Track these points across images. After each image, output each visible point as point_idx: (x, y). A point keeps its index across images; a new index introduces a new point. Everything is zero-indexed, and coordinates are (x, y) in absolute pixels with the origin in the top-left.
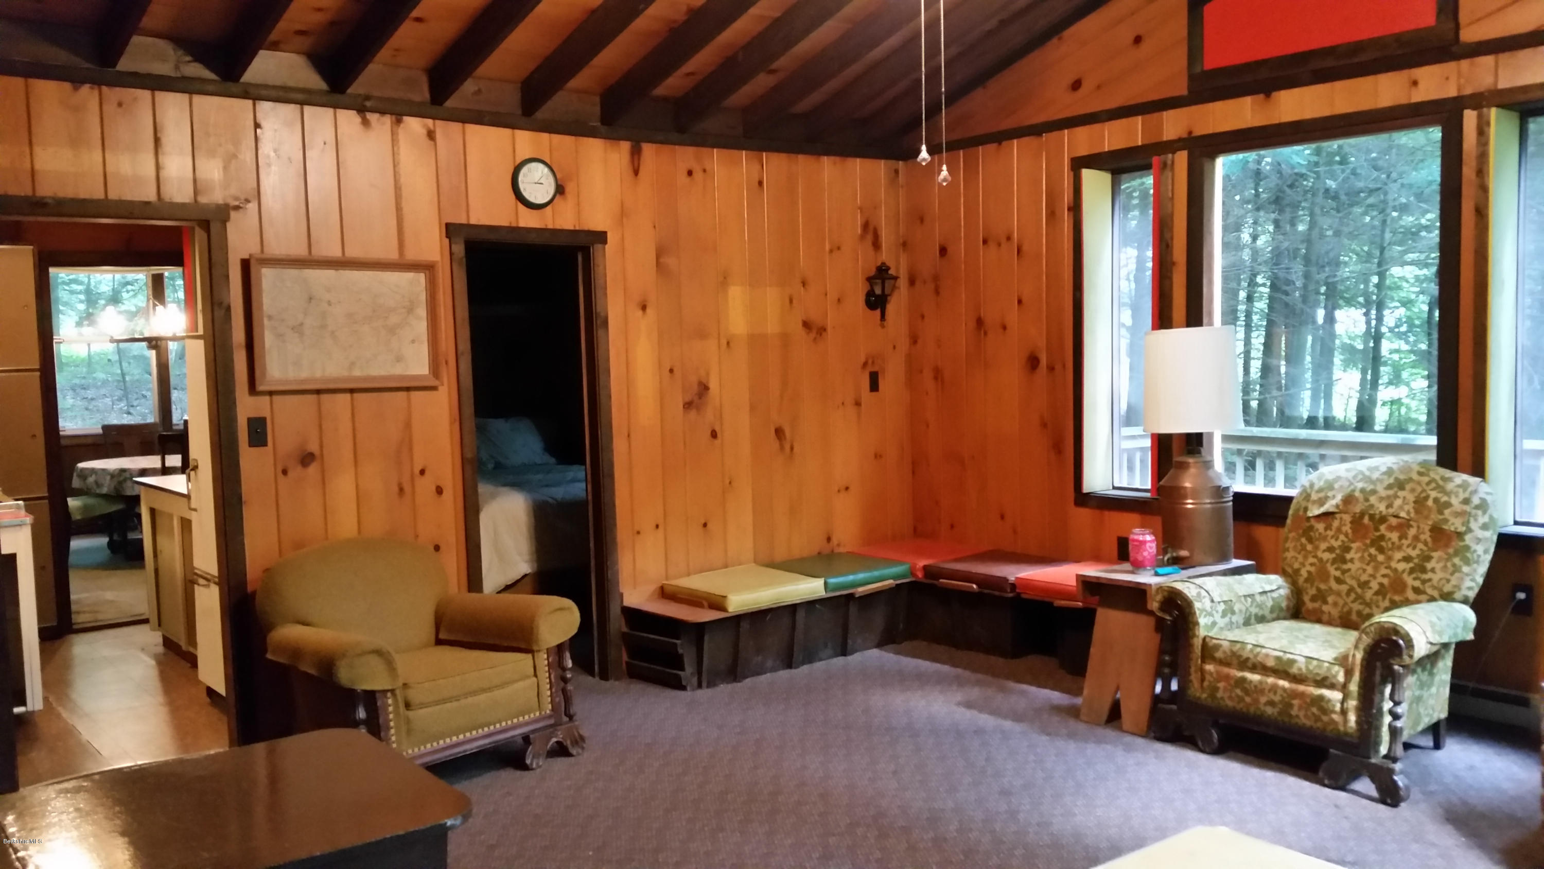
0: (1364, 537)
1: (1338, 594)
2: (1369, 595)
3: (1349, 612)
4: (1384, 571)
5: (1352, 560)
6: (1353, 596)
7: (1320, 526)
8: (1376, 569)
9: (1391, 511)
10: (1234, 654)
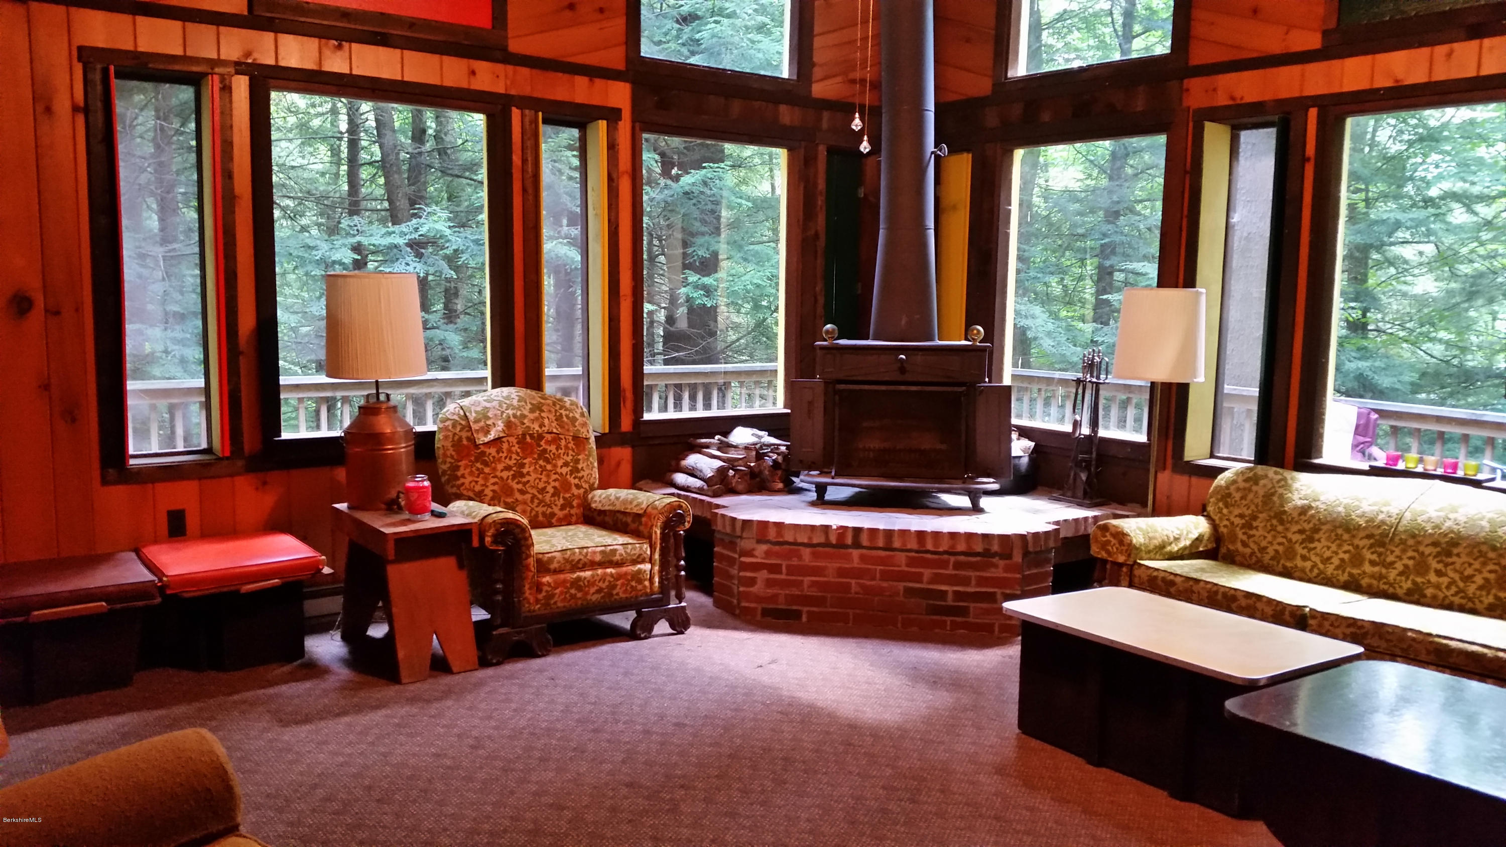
0: (532, 453)
1: (525, 503)
2: (548, 498)
3: (537, 516)
4: (554, 477)
5: (528, 473)
6: (536, 501)
7: (492, 451)
8: (548, 476)
9: (545, 429)
10: (567, 560)
